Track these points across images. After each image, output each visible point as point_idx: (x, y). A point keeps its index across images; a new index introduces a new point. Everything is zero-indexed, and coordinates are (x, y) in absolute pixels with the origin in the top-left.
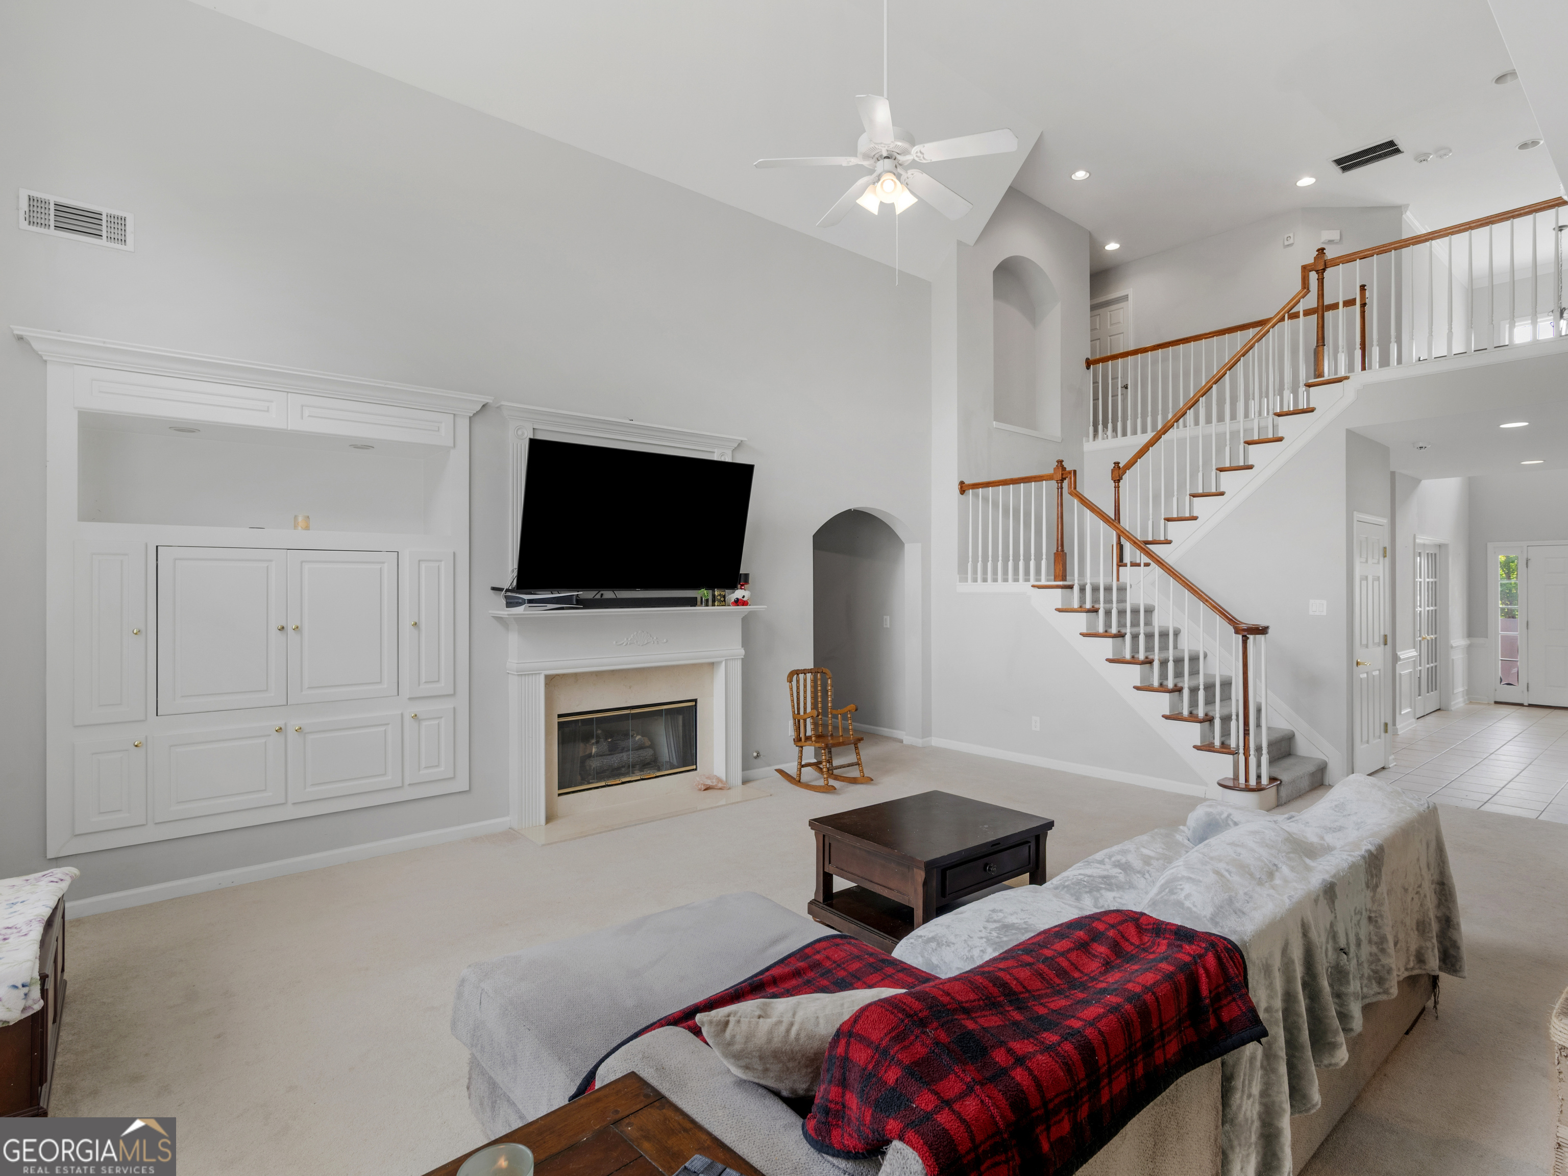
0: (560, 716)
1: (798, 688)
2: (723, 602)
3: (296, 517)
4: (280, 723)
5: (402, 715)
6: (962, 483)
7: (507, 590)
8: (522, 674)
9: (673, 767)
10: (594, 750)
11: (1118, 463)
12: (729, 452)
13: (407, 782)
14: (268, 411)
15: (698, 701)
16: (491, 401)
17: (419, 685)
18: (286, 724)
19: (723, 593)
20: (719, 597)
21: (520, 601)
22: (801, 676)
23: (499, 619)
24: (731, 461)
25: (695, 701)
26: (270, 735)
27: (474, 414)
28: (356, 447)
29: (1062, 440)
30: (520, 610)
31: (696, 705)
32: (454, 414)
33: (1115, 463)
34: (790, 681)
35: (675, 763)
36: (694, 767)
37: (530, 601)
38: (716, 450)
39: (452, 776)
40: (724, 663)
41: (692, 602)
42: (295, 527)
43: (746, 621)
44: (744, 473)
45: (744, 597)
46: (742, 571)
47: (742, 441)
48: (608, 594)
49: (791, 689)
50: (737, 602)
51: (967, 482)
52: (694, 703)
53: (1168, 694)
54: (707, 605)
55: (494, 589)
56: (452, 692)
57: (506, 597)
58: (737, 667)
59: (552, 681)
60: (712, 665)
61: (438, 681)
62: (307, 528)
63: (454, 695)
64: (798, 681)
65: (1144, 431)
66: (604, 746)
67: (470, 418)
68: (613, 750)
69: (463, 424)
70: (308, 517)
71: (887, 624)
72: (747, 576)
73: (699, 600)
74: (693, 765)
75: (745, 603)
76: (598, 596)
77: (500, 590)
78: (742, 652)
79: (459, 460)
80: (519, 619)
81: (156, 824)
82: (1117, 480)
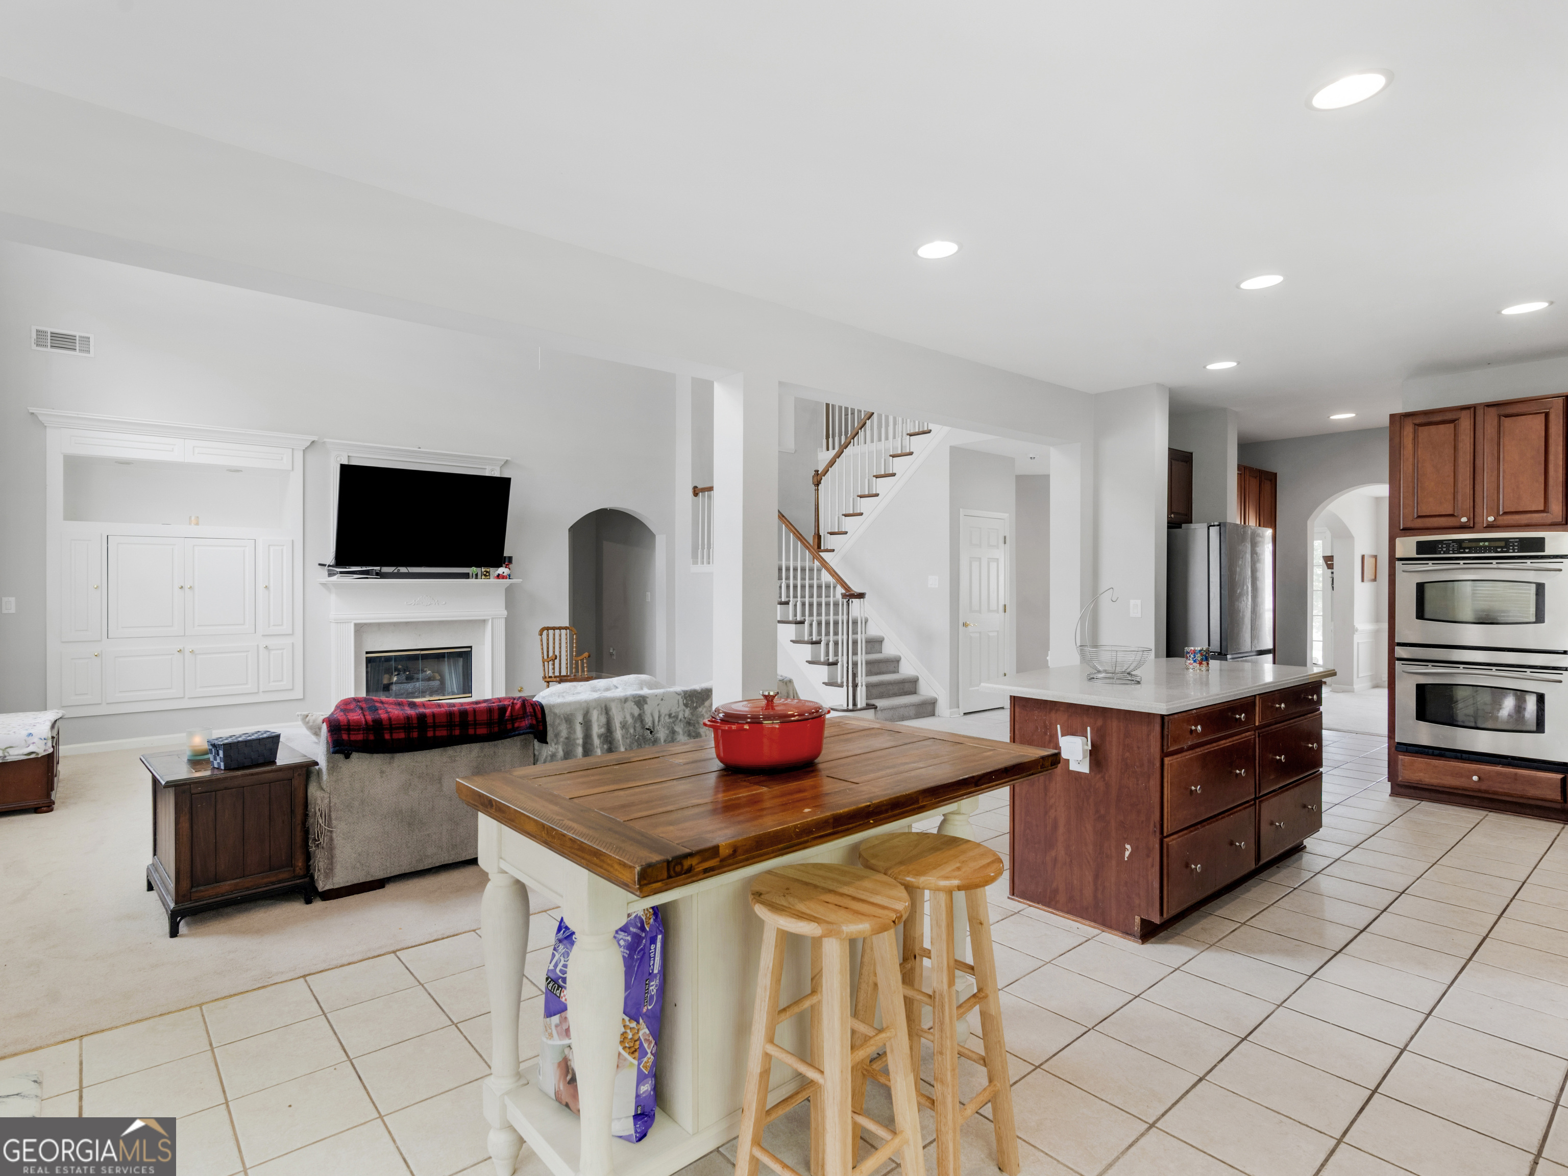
0: (367, 653)
1: (548, 640)
2: (487, 575)
3: (190, 518)
4: (181, 647)
5: (258, 646)
6: (695, 488)
7: (329, 566)
8: (338, 622)
9: (453, 694)
10: (395, 679)
11: (818, 471)
12: (498, 469)
13: (261, 690)
14: (173, 451)
15: (473, 648)
16: (316, 439)
17: (269, 627)
18: (184, 648)
19: (488, 570)
20: (485, 573)
21: (335, 572)
22: (551, 632)
23: (324, 585)
24: (499, 476)
25: (471, 647)
26: (173, 654)
27: (306, 448)
28: (230, 471)
29: (796, 451)
30: (334, 578)
31: (471, 651)
32: (293, 449)
33: (815, 471)
34: (541, 635)
35: (456, 691)
36: (470, 695)
37: (341, 573)
38: (487, 467)
39: (291, 688)
40: (490, 620)
41: (466, 576)
42: (190, 524)
43: (509, 591)
44: (502, 485)
45: (503, 573)
46: (506, 554)
47: (507, 460)
48: (403, 570)
49: (542, 640)
50: (498, 576)
51: (700, 486)
52: (470, 649)
53: (810, 645)
54: (476, 578)
55: (320, 565)
56: (291, 633)
57: (329, 570)
58: (501, 625)
59: (360, 629)
60: (484, 621)
61: (282, 625)
62: (197, 524)
63: (292, 634)
64: (548, 635)
65: (834, 448)
66: (403, 677)
67: (304, 450)
68: (410, 679)
69: (299, 455)
70: (198, 517)
71: (649, 599)
72: (510, 559)
73: (471, 574)
74: (469, 693)
75: (504, 577)
76: (396, 571)
77: (324, 565)
78: (505, 613)
79: (296, 478)
80: (335, 585)
81: (108, 704)
82: (818, 484)
